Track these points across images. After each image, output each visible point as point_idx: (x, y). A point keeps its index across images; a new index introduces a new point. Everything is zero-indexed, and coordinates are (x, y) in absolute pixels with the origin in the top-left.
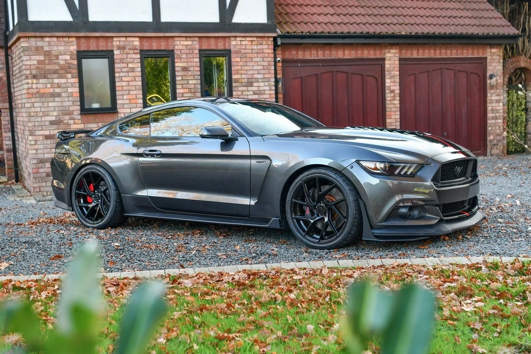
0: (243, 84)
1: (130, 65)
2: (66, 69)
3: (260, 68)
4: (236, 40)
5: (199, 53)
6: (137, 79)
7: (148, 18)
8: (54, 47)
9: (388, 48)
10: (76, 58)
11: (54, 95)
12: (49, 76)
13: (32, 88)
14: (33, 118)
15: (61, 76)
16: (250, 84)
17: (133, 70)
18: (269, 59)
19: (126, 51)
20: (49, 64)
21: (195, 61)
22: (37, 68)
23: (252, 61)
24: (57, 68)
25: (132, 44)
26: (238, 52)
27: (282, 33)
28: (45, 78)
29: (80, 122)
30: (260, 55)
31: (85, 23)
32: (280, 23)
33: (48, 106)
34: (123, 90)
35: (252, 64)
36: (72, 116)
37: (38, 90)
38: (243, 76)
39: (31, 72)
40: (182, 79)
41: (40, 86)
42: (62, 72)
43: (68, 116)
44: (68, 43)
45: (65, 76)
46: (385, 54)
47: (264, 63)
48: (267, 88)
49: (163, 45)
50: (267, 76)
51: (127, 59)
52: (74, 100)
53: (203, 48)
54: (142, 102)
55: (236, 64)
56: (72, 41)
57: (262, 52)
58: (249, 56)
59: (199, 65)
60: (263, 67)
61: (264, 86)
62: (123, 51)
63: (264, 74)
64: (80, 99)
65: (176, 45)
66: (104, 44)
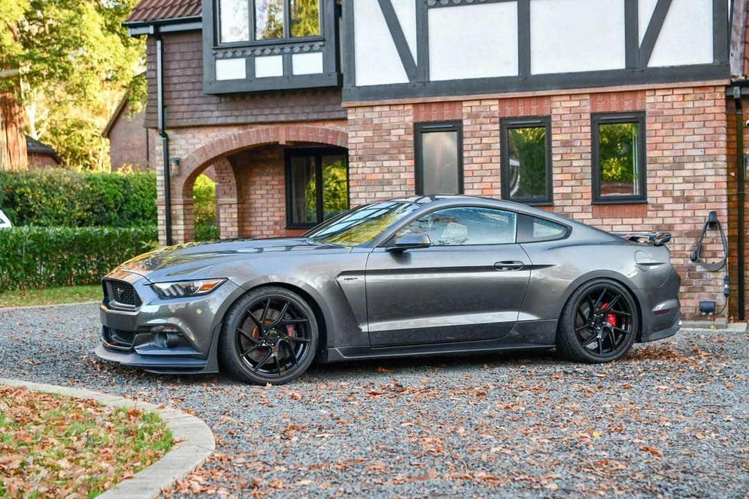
0: (665, 165)
1: (485, 141)
2: (399, 147)
3: (697, 138)
4: (654, 95)
5: (591, 119)
6: (494, 160)
7: (512, 71)
8: (385, 119)
10: (412, 133)
11: (382, 183)
12: (378, 158)
13: (357, 173)
15: (393, 157)
16: (678, 165)
17: (489, 147)
18: (715, 124)
19: (481, 120)
20: (378, 142)
21: (583, 131)
22: (364, 148)
23: (683, 128)
24: (388, 146)
25: (488, 110)
26: (656, 115)
27: (746, 77)
28: (373, 160)
30: (697, 118)
31: (424, 85)
33: (375, 198)
34: (473, 176)
35: (683, 132)
38: (666, 153)
39: (356, 152)
40: (562, 160)
41: (366, 171)
42: (394, 152)
44: (403, 112)
45: (397, 157)
47: (705, 131)
48: (711, 172)
49: (534, 110)
50: (708, 152)
51: (481, 132)
52: (407, 190)
53: (598, 110)
54: (500, 193)
55: (654, 134)
56: (408, 110)
57: (702, 112)
58: (678, 121)
59: (590, 138)
60: (703, 136)
61: (705, 168)
62: (475, 121)
63: (705, 148)
64: (415, 188)
65: (554, 108)
66: (451, 111)
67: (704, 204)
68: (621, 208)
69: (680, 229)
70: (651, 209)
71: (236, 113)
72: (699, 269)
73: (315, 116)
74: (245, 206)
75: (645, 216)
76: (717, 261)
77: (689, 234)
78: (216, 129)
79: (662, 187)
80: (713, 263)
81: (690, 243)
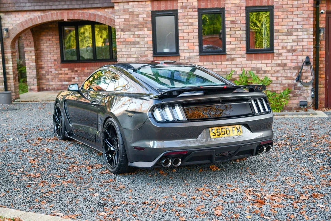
0: (283, 33)
1: (190, 21)
2: (144, 24)
3: (299, 19)
5: (246, 10)
6: (195, 31)
8: (136, 9)
10: (151, 16)
11: (135, 43)
12: (132, 30)
13: (120, 38)
14: (121, 59)
15: (140, 29)
16: (290, 33)
17: (192, 24)
18: (308, 12)
19: (188, 10)
20: (132, 21)
21: (241, 16)
22: (124, 24)
23: (292, 14)
24: (138, 24)
26: (280, 7)
28: (129, 31)
30: (299, 9)
33: (131, 51)
34: (184, 39)
35: (292, 16)
36: (147, 58)
37: (124, 39)
39: (120, 27)
40: (230, 30)
41: (126, 36)
42: (141, 27)
43: (144, 58)
44: (145, 5)
45: (142, 29)
47: (303, 16)
48: (306, 37)
49: (216, 4)
50: (305, 27)
51: (188, 16)
52: (148, 47)
53: (249, 5)
54: (198, 48)
55: (278, 17)
56: (148, 4)
57: (302, 6)
58: (290, 10)
59: (245, 19)
60: (302, 19)
61: (303, 35)
62: (185, 10)
63: (303, 25)
64: (153, 46)
65: (226, 4)
66: (171, 5)
67: (302, 53)
68: (260, 55)
69: (290, 65)
70: (276, 55)
71: (39, 4)
72: (299, 85)
73: (84, 6)
74: (38, 52)
75: (273, 59)
76: (308, 81)
77: (295, 68)
78: (28, 13)
79: (282, 44)
80: (306, 82)
81: (295, 72)
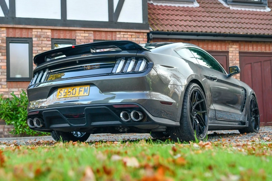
1: (44, 49)
4: (120, 34)
7: (58, 16)
9: (231, 44)
10: (5, 42)
19: (42, 39)
25: (46, 34)
27: (153, 30)
29: (6, 87)
31: (13, 19)
32: (152, 24)
36: (1, 82)
46: (228, 48)
49: (68, 36)
51: (42, 44)
52: (2, 71)
53: (97, 38)
56: (3, 31)
62: (39, 39)
64: (7, 71)
65: (77, 36)
66: (26, 33)
